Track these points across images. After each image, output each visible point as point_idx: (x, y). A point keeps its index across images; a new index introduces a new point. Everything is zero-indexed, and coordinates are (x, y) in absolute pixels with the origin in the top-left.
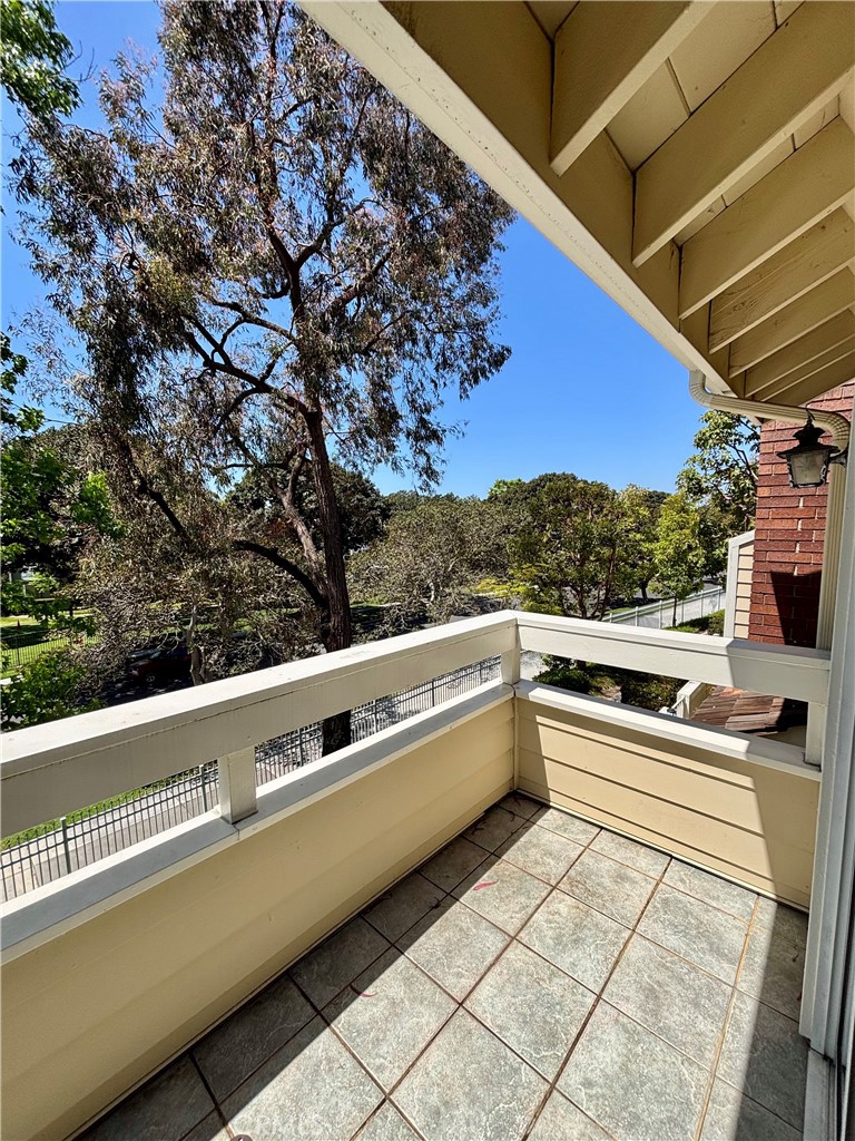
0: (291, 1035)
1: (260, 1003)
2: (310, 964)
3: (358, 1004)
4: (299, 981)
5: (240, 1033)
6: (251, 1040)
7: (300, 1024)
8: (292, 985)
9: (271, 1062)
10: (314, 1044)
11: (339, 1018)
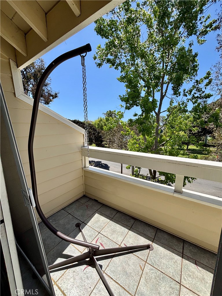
0: (174, 248)
1: (174, 237)
2: (191, 246)
3: (194, 266)
4: (185, 245)
5: (166, 236)
6: (167, 239)
7: (177, 250)
8: (183, 243)
9: (166, 246)
10: (176, 256)
11: (186, 260)
